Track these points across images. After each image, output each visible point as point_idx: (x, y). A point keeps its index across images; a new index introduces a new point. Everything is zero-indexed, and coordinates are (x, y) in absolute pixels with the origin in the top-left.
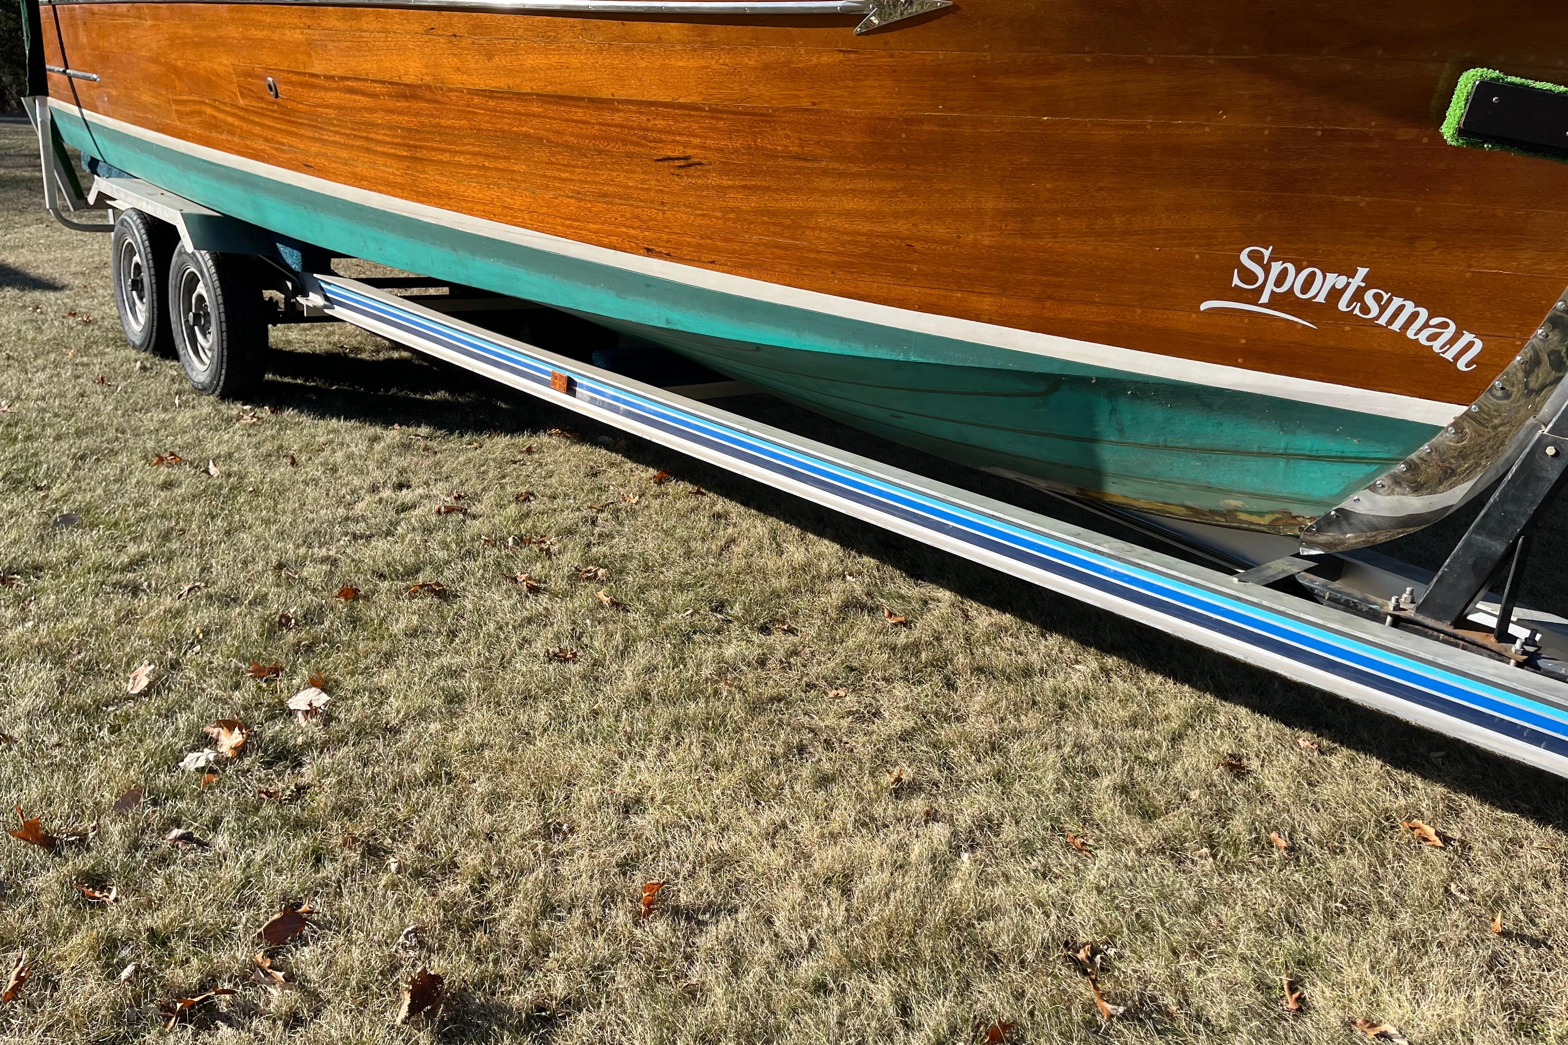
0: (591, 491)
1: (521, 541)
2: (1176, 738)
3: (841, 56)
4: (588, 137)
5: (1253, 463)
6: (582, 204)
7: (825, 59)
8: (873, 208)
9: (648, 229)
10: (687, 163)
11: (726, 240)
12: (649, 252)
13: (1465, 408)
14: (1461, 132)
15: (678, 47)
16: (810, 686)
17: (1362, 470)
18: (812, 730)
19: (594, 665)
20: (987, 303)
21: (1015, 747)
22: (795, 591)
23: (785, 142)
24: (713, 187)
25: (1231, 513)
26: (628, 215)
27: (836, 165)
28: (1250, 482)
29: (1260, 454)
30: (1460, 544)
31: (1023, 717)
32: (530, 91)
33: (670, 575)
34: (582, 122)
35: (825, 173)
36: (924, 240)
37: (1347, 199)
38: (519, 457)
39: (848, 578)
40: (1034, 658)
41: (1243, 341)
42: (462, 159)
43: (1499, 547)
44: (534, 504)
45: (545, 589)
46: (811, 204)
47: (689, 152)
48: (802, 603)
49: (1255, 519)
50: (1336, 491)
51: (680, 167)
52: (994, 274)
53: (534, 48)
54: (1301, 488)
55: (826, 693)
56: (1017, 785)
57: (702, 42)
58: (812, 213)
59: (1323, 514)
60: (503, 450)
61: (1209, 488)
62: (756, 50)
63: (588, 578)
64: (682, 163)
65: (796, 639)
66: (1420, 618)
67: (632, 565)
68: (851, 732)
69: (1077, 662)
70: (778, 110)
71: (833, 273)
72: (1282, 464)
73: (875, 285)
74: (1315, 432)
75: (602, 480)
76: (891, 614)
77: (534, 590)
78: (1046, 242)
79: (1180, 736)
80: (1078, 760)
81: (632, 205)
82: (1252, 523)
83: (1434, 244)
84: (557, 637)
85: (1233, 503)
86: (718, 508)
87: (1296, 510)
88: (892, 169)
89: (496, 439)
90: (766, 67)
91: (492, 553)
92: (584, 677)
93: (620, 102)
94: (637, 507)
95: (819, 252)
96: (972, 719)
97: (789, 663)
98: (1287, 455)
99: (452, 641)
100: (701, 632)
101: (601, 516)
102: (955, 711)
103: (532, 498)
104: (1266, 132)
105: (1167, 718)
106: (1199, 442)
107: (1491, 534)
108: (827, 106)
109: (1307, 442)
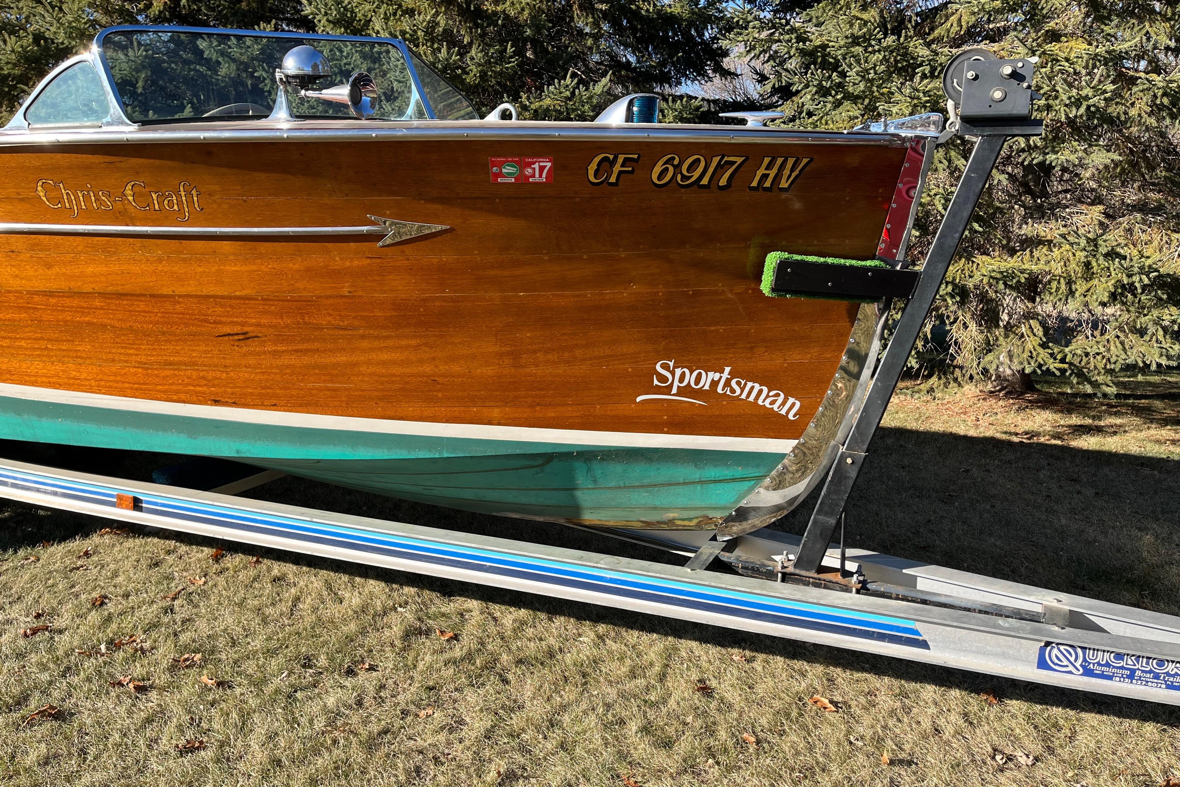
0: (159, 583)
1: (114, 645)
2: (662, 677)
3: (369, 261)
4: (151, 322)
5: (680, 489)
6: (150, 371)
7: (356, 263)
8: (403, 358)
9: (214, 386)
10: (246, 337)
11: (285, 388)
12: (216, 402)
13: (797, 441)
14: (773, 290)
15: (232, 257)
16: (405, 713)
17: (746, 485)
18: (421, 752)
19: (221, 746)
20: (496, 413)
21: (566, 719)
22: (363, 632)
23: (329, 318)
24: (269, 352)
25: (671, 521)
26: (194, 377)
27: (371, 332)
28: (681, 501)
29: (685, 484)
30: (811, 522)
31: (562, 693)
32: (92, 291)
33: (257, 644)
34: (145, 312)
35: (363, 337)
36: (444, 376)
37: (713, 328)
38: (79, 563)
39: (399, 609)
40: (552, 641)
41: (666, 418)
42: (23, 343)
43: (832, 521)
44: (110, 607)
45: (151, 686)
46: (354, 358)
47: (246, 329)
48: (371, 640)
49: (686, 523)
50: (733, 500)
51: (239, 340)
52: (498, 393)
53: (94, 260)
54: (713, 501)
55: (417, 715)
56: (578, 750)
57: (252, 254)
58: (355, 365)
59: (727, 514)
60: (62, 559)
61: (655, 508)
62: (300, 259)
63: (187, 667)
64: (241, 337)
65: (379, 674)
66: (797, 571)
67: (221, 643)
68: (449, 743)
69: (580, 635)
70: (320, 297)
71: (376, 403)
72: (699, 487)
73: (411, 409)
74: (715, 466)
75: (164, 569)
76: (442, 632)
77: (141, 689)
78: (532, 370)
79: (664, 675)
80: (610, 716)
81: (198, 370)
82: (685, 526)
83: (764, 349)
84: (180, 728)
85: (671, 515)
86: (275, 572)
87: (711, 514)
88: (415, 332)
89: (52, 549)
90: (308, 270)
91: (90, 665)
92: (218, 761)
93: (180, 296)
94: (206, 587)
95: (363, 391)
96: (528, 704)
97: (381, 697)
98: (701, 482)
99: (85, 760)
100: (301, 689)
101: (176, 602)
102: (515, 701)
103: (107, 601)
104: (660, 294)
105: (651, 664)
106: (646, 481)
107: (826, 514)
108: (361, 293)
109: (712, 472)
